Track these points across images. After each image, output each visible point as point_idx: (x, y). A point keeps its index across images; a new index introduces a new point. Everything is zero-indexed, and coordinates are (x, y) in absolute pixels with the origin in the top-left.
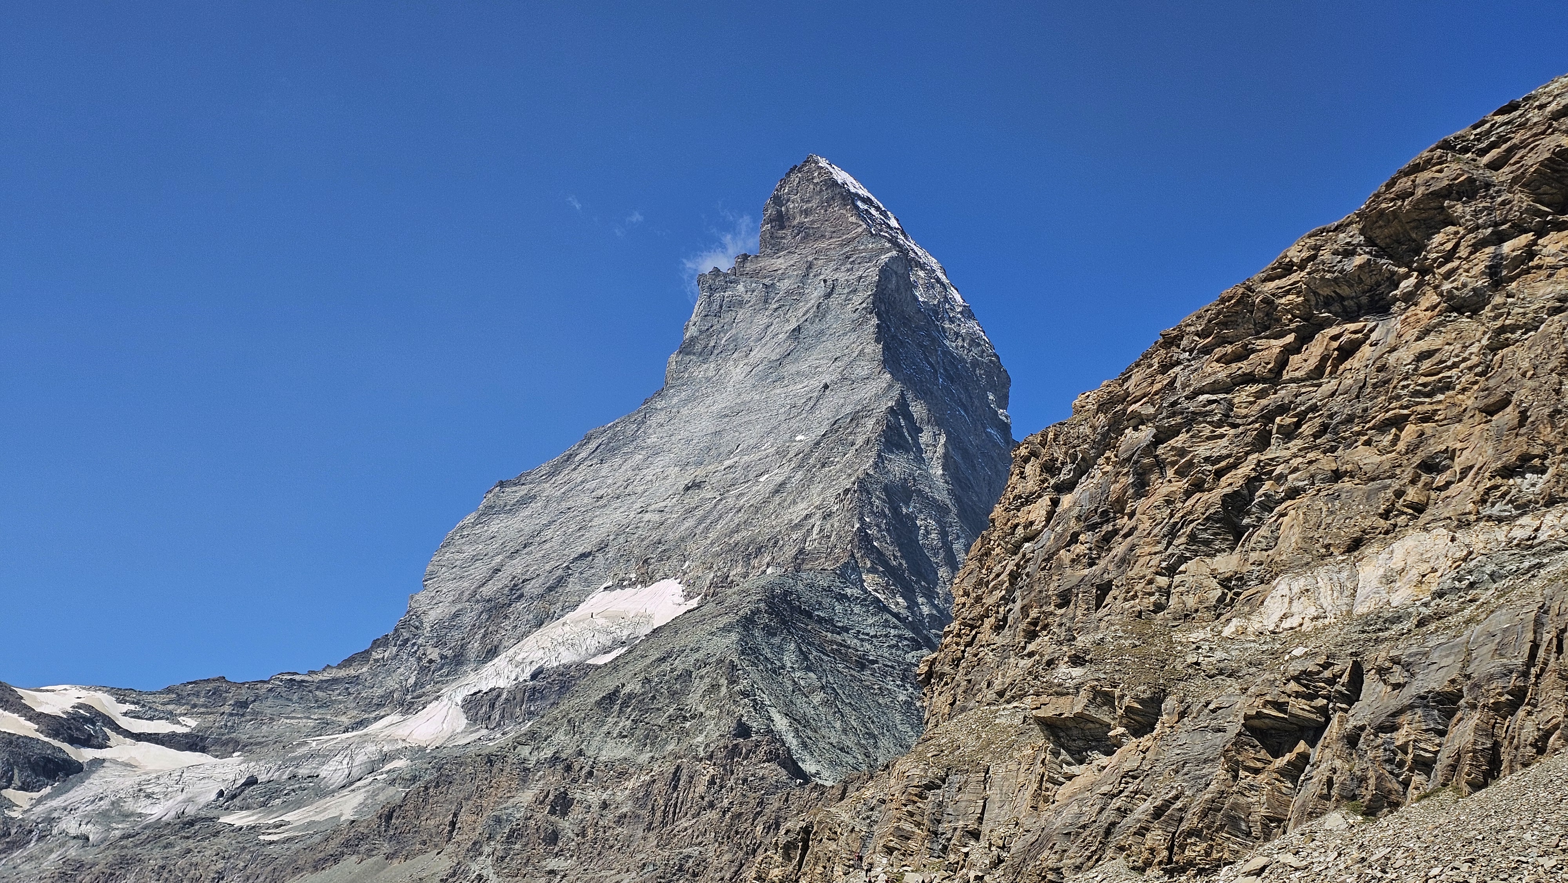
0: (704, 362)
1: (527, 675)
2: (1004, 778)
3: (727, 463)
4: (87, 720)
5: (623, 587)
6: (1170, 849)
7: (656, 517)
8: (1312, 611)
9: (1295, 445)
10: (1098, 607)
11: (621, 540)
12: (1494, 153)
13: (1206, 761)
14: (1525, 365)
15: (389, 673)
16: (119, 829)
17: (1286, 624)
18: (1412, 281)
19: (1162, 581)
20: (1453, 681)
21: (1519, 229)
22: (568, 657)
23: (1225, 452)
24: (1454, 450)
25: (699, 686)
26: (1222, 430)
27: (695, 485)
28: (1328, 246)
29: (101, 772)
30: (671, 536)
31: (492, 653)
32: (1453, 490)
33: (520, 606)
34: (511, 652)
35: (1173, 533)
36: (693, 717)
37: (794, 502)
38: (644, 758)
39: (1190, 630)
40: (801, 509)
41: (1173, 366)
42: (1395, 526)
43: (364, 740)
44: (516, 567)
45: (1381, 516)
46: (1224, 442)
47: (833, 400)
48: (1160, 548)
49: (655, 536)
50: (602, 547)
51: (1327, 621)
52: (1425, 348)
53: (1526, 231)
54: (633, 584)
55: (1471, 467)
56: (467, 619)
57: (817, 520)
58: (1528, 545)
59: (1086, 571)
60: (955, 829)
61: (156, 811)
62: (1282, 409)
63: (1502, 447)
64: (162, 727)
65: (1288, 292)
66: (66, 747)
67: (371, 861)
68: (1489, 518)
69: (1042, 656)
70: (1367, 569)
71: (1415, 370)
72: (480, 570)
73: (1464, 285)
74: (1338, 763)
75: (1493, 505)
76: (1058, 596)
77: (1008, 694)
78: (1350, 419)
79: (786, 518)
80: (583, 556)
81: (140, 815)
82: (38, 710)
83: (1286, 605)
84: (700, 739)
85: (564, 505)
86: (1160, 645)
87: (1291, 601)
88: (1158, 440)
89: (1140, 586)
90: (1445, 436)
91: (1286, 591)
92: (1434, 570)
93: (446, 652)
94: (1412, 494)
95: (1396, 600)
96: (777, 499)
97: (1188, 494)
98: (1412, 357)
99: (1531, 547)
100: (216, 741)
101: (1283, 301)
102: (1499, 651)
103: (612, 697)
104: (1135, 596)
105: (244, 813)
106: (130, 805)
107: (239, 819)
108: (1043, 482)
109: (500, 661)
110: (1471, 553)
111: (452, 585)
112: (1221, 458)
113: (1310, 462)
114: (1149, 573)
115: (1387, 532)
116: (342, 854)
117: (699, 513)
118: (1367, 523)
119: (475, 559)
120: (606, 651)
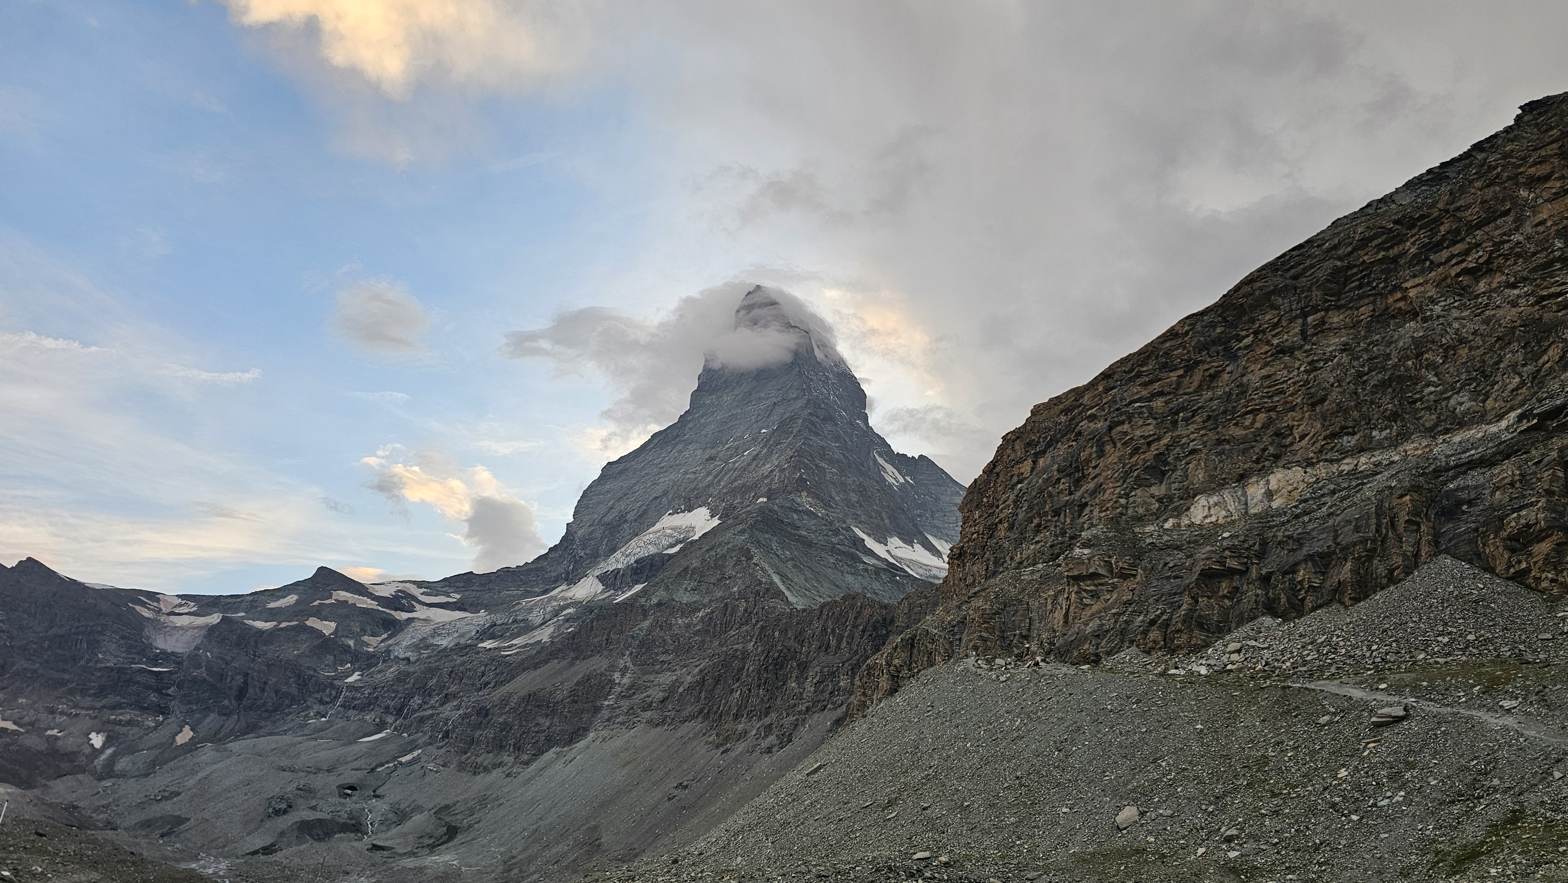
0: (710, 395)
1: (632, 561)
2: (1039, 608)
3: (727, 446)
4: (403, 598)
5: (678, 513)
6: (1164, 640)
7: (693, 476)
8: (1224, 513)
9: (1192, 428)
10: (1079, 516)
11: (675, 488)
12: (1293, 271)
13: (1175, 594)
14: (1332, 380)
15: (559, 564)
16: (425, 653)
17: (1208, 520)
18: (1251, 338)
19: (1123, 501)
20: (1329, 547)
21: (1315, 310)
22: (652, 550)
23: (1151, 433)
24: (1293, 426)
25: (730, 563)
26: (1149, 421)
27: (712, 458)
28: (1199, 323)
29: (413, 625)
30: (701, 485)
31: (613, 550)
32: (1296, 447)
33: (625, 526)
34: (623, 550)
35: (1127, 475)
36: (730, 578)
37: (764, 464)
38: (706, 600)
39: (1144, 526)
40: (768, 467)
41: (1112, 389)
42: (1264, 466)
43: (550, 599)
44: (622, 505)
45: (1254, 462)
46: (1151, 427)
47: (779, 410)
48: (1118, 484)
49: (692, 486)
50: (665, 493)
51: (1233, 518)
52: (1266, 374)
53: (1319, 311)
54: (683, 512)
55: (1308, 434)
56: (598, 535)
57: (777, 473)
58: (1353, 473)
59: (1068, 498)
60: (1015, 635)
61: (444, 642)
62: (1183, 409)
63: (1327, 423)
64: (442, 599)
65: (1178, 348)
66: (393, 612)
67: (565, 661)
68: (1326, 460)
69: (1046, 543)
70: (1251, 490)
71: (1262, 385)
72: (602, 509)
73: (1287, 340)
74: (1259, 592)
75: (1326, 453)
76: (1053, 511)
77: (1025, 563)
78: (1225, 412)
79: (761, 472)
80: (656, 498)
81: (436, 645)
82: (377, 594)
83: (1207, 511)
84: (735, 589)
85: (643, 473)
86: (1129, 535)
87: (1209, 508)
88: (1110, 428)
89: (1109, 505)
90: (1286, 418)
91: (1205, 503)
92: (1296, 489)
93: (588, 552)
94: (1271, 450)
95: (1275, 505)
96: (755, 464)
97: (1132, 455)
98: (1258, 379)
99: (1355, 474)
100: (471, 605)
101: (1175, 352)
102: (1357, 529)
103: (686, 569)
104: (1107, 509)
105: (491, 641)
106: (431, 641)
107: (488, 644)
108: (1027, 451)
109: (618, 554)
110: (1318, 479)
111: (588, 517)
112: (1150, 436)
113: (1203, 435)
114: (1114, 498)
115: (1260, 470)
116: (549, 659)
117: (714, 473)
118: (1247, 466)
119: (599, 503)
120: (672, 546)
